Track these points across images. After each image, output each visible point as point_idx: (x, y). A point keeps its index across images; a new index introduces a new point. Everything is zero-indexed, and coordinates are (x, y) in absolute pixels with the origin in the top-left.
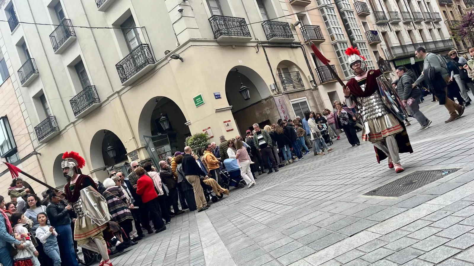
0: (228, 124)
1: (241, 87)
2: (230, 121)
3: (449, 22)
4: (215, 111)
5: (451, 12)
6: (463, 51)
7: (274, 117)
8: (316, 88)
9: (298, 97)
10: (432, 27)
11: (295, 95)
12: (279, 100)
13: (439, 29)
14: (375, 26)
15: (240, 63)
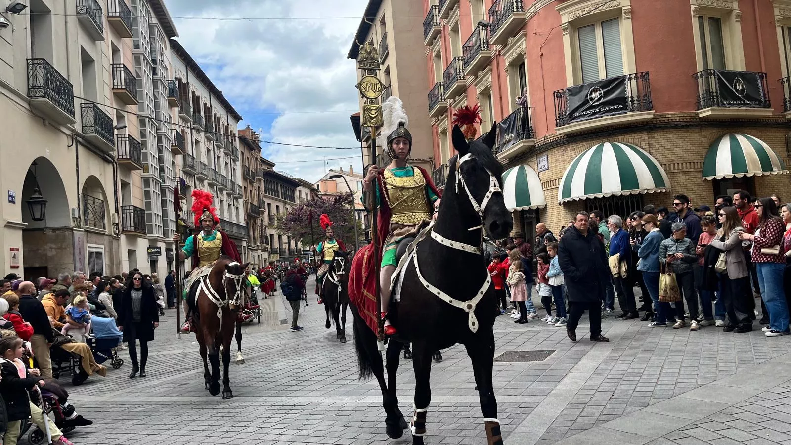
0: (15, 254)
1: (34, 194)
2: (18, 250)
3: (246, 203)
4: (5, 224)
5: (251, 191)
6: (251, 246)
7: (61, 265)
8: (117, 239)
9: (96, 243)
10: (232, 203)
11: (94, 237)
12: (79, 238)
13: (237, 208)
14: (181, 172)
15: (47, 154)
